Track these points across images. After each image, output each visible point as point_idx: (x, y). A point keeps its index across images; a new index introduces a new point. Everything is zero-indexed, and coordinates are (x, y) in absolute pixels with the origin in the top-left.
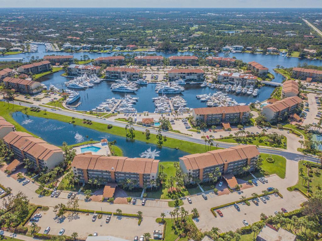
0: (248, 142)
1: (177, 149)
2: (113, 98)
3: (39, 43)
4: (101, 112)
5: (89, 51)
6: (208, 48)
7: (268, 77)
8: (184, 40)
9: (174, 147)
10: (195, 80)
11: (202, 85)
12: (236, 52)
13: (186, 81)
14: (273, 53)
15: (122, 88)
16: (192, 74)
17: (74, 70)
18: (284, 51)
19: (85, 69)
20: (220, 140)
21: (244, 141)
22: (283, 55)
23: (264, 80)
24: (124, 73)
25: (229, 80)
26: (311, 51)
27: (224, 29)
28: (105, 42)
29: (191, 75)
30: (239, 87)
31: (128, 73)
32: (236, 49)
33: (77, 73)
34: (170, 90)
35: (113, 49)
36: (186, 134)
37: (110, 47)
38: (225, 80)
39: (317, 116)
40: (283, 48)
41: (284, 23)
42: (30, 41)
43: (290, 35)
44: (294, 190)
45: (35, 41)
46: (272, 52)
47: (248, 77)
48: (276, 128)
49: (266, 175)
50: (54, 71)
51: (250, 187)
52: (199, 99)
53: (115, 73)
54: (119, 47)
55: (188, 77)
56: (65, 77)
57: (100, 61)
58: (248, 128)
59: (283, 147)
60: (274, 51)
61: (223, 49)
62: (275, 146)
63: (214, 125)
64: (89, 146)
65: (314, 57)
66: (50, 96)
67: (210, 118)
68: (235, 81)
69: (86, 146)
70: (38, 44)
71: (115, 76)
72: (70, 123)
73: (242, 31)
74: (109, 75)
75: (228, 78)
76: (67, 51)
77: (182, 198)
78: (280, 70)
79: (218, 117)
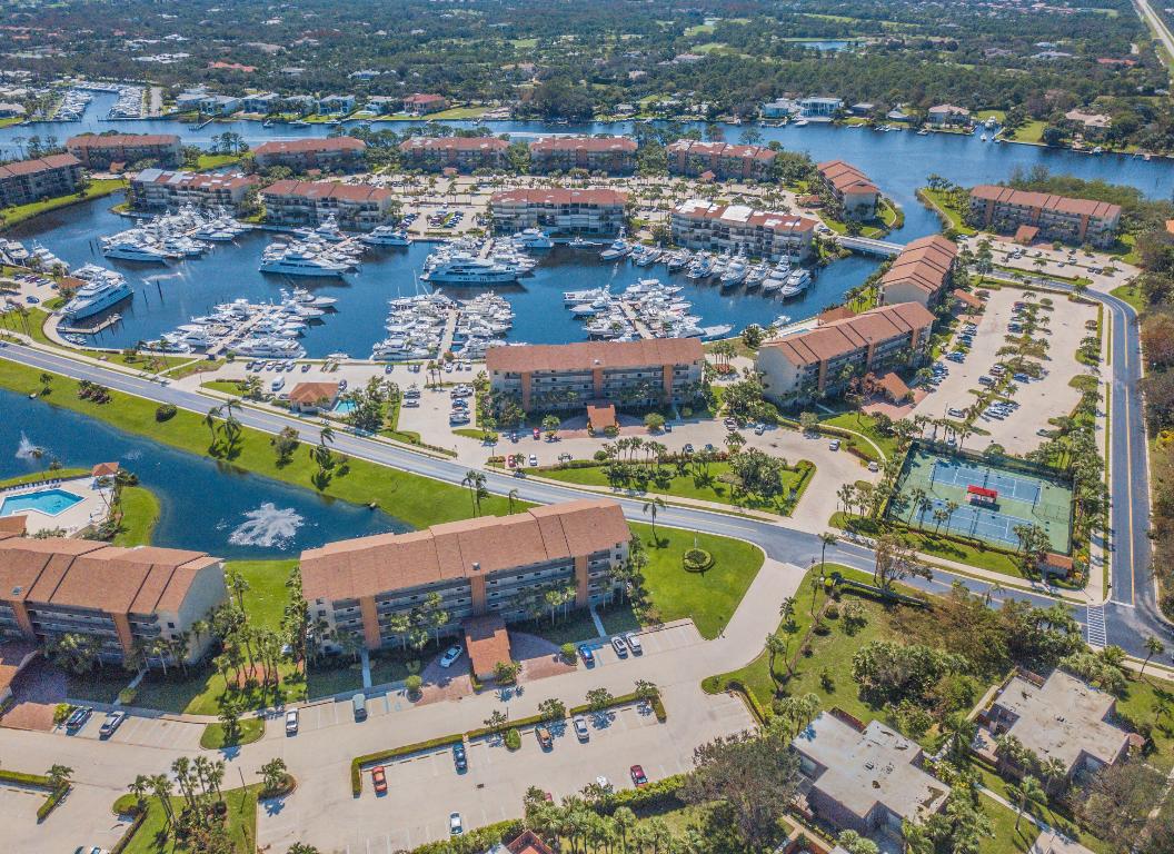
0: (651, 483)
1: (371, 509)
2: (238, 301)
3: (100, 86)
4: (167, 355)
5: (264, 116)
6: (704, 107)
7: (878, 223)
8: (633, 75)
9: (364, 501)
10: (595, 230)
11: (606, 254)
12: (811, 123)
13: (553, 235)
14: (948, 126)
15: (298, 259)
16: (581, 210)
17: (155, 190)
18: (991, 117)
19: (192, 188)
20: (553, 473)
21: (641, 479)
22: (983, 137)
23: (854, 233)
24: (330, 204)
25: (711, 234)
26: (1090, 121)
27: (810, 32)
28: (339, 81)
29: (577, 213)
30: (737, 261)
31: (345, 203)
32: (815, 110)
33: (164, 201)
34: (472, 271)
35: (353, 110)
36: (435, 449)
37: (345, 103)
38: (698, 231)
39: (983, 380)
40: (994, 109)
41: (1050, 10)
42: (73, 77)
43: (1049, 57)
44: (726, 688)
45: (90, 80)
46: (947, 123)
47: (780, 222)
48: (795, 428)
49: (651, 622)
50: (91, 192)
51: (565, 672)
52: (569, 306)
53: (297, 203)
54: (377, 104)
55: (564, 221)
56: (122, 216)
57: (269, 155)
58: (687, 425)
59: (778, 508)
60: (953, 119)
61: (765, 109)
62: (749, 501)
63: (554, 412)
64: (46, 488)
65: (1098, 142)
66: (18, 291)
67: (545, 384)
68: (734, 236)
69: (31, 490)
70: (96, 91)
71: (297, 214)
72: (33, 395)
73: (871, 41)
74: (276, 211)
75: (707, 227)
76: (185, 116)
77: (271, 713)
78: (938, 192)
79: (580, 383)
